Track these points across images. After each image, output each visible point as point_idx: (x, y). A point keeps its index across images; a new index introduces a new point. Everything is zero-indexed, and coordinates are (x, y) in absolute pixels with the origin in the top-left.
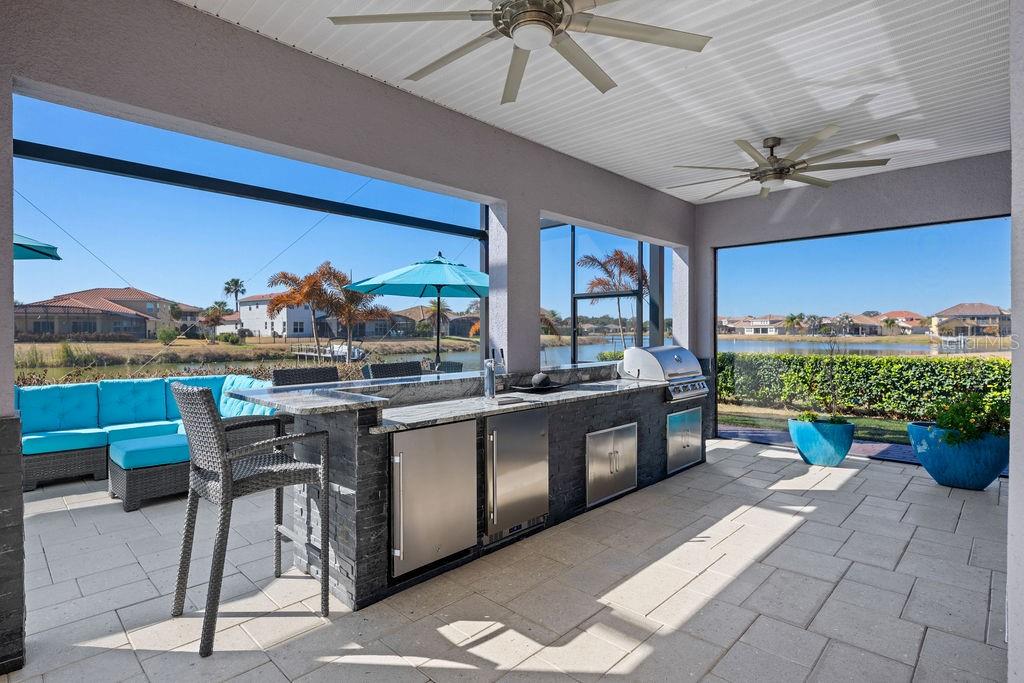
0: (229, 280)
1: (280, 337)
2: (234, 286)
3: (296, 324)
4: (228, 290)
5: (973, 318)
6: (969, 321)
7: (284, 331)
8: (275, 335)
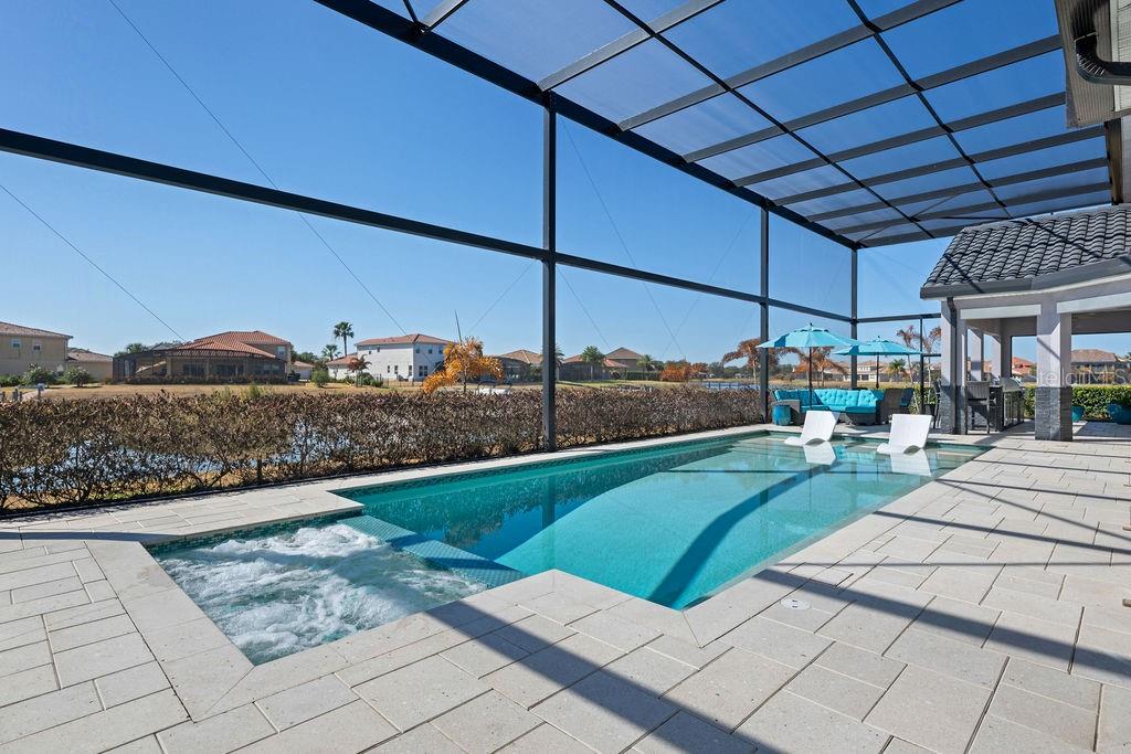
0: (338, 323)
1: (407, 380)
2: (343, 330)
3: (421, 367)
4: (337, 333)
5: (1087, 365)
6: (1083, 368)
7: (410, 374)
8: (400, 379)
